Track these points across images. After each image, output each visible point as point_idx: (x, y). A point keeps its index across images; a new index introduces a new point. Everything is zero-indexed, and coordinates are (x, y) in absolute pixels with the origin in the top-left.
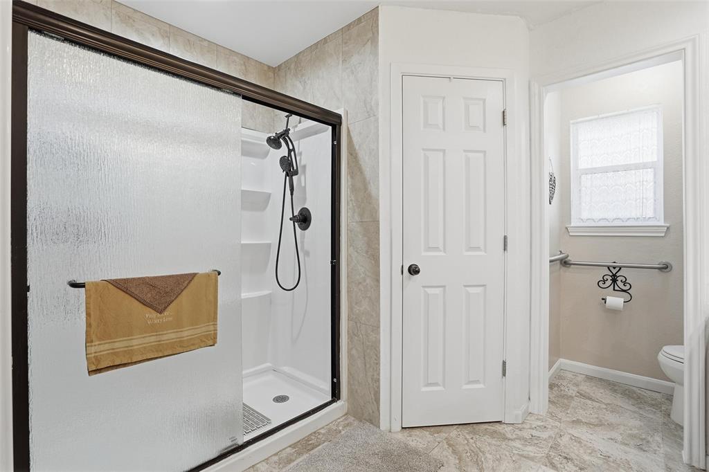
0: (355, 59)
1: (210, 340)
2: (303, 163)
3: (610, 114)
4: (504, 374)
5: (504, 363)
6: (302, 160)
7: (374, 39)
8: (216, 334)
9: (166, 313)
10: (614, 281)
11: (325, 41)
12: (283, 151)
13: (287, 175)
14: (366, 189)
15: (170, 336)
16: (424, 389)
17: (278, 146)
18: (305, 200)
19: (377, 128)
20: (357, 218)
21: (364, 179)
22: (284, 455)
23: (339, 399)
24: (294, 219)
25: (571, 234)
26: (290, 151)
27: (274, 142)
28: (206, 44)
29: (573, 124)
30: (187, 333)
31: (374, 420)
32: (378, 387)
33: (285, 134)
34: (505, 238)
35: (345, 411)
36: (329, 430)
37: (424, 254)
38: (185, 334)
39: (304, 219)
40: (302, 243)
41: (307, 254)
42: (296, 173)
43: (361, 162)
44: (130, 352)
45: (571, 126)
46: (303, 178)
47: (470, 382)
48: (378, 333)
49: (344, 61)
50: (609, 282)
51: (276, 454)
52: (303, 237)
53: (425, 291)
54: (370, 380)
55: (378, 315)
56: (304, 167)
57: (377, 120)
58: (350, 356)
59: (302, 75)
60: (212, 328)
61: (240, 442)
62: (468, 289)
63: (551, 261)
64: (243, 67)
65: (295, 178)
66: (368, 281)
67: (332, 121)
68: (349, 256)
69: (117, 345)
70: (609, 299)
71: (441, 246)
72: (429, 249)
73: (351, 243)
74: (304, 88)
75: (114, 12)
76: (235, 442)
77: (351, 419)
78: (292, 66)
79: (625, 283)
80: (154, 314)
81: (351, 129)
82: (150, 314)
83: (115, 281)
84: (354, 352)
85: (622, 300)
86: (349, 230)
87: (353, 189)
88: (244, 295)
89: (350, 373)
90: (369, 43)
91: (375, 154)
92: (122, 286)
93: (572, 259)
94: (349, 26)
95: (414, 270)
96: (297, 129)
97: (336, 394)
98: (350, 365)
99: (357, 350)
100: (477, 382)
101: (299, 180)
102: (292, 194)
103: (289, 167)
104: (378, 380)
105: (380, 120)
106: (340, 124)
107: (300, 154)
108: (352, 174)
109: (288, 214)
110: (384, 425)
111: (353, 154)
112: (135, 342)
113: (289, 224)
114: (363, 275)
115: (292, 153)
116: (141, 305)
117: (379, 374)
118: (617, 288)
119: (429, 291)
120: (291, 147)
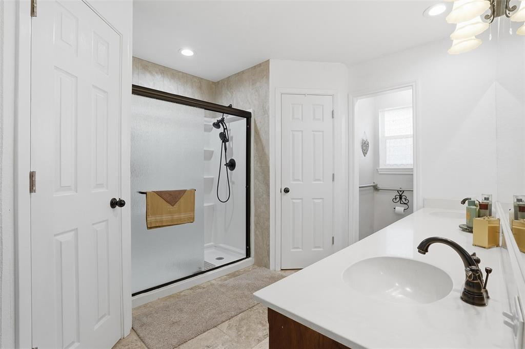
0: (258, 84)
1: (192, 220)
2: (231, 135)
3: (398, 107)
4: (333, 243)
5: (333, 238)
6: (231, 134)
7: (267, 76)
8: (194, 217)
9: (175, 206)
10: (401, 198)
11: (243, 72)
12: (221, 130)
13: (223, 142)
14: (263, 150)
15: (176, 216)
16: (292, 250)
17: (219, 127)
18: (232, 154)
19: (269, 120)
20: (259, 165)
21: (262, 146)
22: (223, 278)
23: (250, 257)
24: (226, 165)
25: (380, 173)
26: (224, 129)
27: (217, 125)
28: (181, 74)
29: (380, 112)
30: (183, 216)
31: (267, 266)
32: (269, 249)
33: (222, 121)
34: (333, 174)
35: (253, 263)
36: (245, 271)
37: (292, 182)
38: (182, 216)
39: (232, 165)
40: (231, 178)
41: (233, 183)
42: (228, 141)
43: (261, 137)
44: (162, 221)
45: (380, 113)
46: (231, 143)
47: (316, 247)
48: (269, 222)
49: (253, 84)
50: (398, 199)
51: (219, 278)
52: (231, 174)
53: (292, 201)
54: (265, 246)
55: (269, 213)
56: (232, 137)
57: (268, 116)
58: (256, 234)
59: (231, 89)
60: (192, 214)
61: (203, 270)
62: (314, 200)
63: (360, 187)
64: (199, 84)
65: (227, 143)
66: (264, 196)
67: (247, 115)
68: (255, 184)
69: (157, 218)
70: (397, 208)
71: (300, 178)
72: (295, 180)
73: (256, 177)
74: (232, 96)
75: (140, 64)
76: (200, 270)
77: (256, 267)
78: (226, 83)
79: (406, 199)
80: (171, 207)
81: (256, 119)
82: (169, 206)
83: (157, 192)
84: (257, 232)
85: (403, 209)
86: (255, 171)
87: (257, 150)
88: (205, 205)
89: (256, 244)
90: (265, 77)
91: (267, 133)
92: (160, 194)
93: (380, 186)
94: (255, 67)
95: (287, 191)
96: (228, 118)
97: (248, 255)
98: (256, 239)
99: (259, 231)
100: (319, 247)
101: (229, 145)
102: (226, 152)
103: (224, 138)
104: (269, 245)
105: (270, 117)
106: (251, 117)
107: (230, 130)
108: (256, 142)
109: (224, 162)
110: (272, 267)
111: (257, 132)
112: (164, 217)
113: (224, 168)
114: (261, 193)
115: (226, 130)
116: (166, 202)
117: (269, 242)
118: (402, 202)
119: (294, 201)
120: (225, 127)
